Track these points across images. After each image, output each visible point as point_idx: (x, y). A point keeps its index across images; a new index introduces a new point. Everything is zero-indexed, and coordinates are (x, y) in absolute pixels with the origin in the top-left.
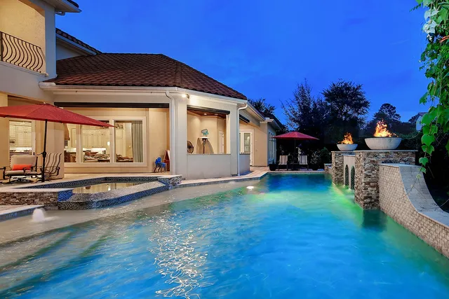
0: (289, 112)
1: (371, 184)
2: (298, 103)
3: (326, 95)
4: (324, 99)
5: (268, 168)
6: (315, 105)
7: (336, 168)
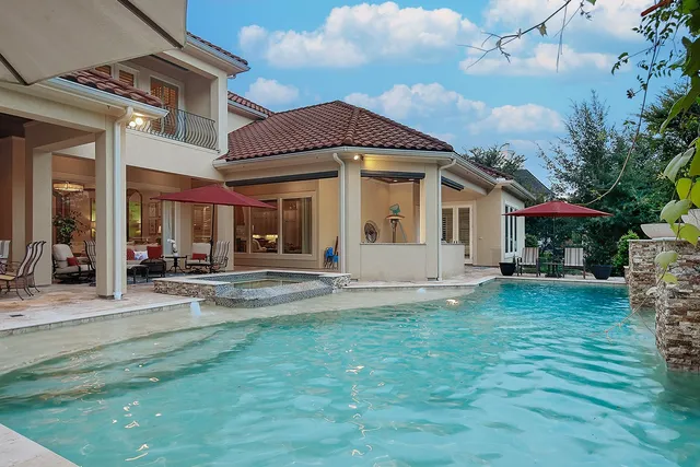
0: (555, 163)
1: (689, 313)
2: (576, 142)
3: (648, 117)
4: (644, 127)
5: (499, 270)
6: (620, 142)
7: (636, 276)
